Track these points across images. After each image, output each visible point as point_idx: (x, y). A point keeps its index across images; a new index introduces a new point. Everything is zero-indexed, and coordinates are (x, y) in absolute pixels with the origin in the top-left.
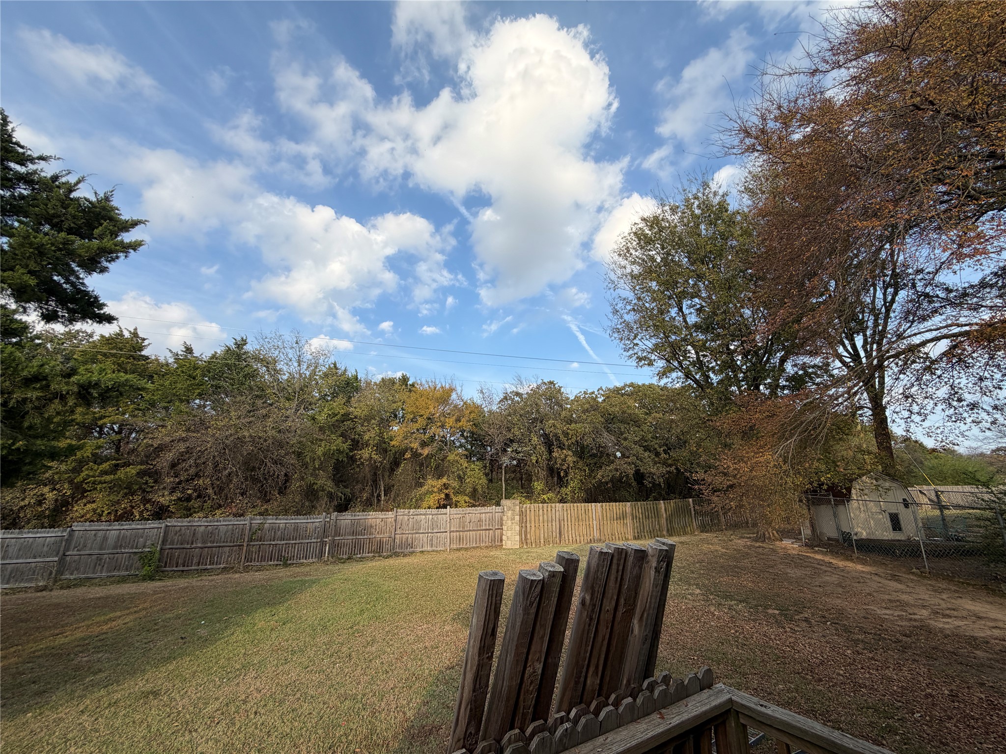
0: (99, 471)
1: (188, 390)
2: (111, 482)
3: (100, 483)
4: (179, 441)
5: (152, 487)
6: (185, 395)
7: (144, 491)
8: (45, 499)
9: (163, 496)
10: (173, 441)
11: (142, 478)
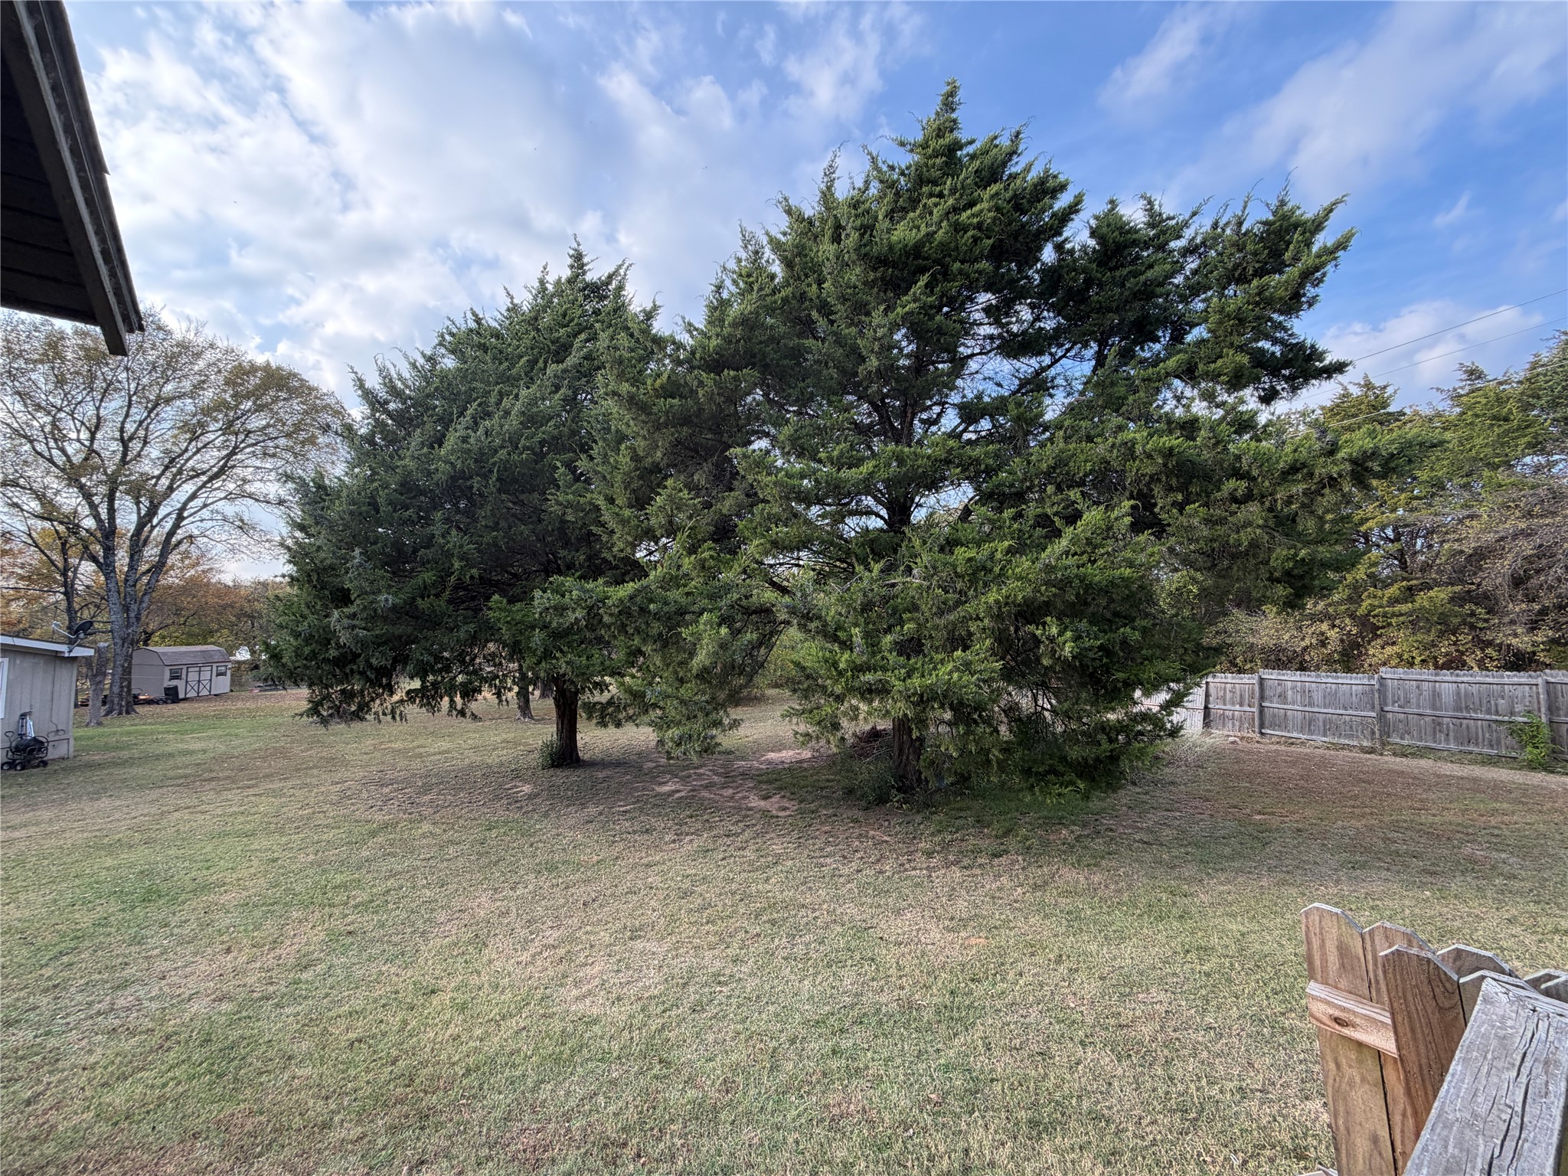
0: (1385, 599)
1: (1502, 445)
2: (1409, 614)
3: (1394, 615)
4: (1515, 537)
5: (1486, 621)
6: (1498, 455)
7: (1472, 627)
8: (1327, 638)
9: (1516, 635)
10: (1502, 539)
11: (1461, 606)
